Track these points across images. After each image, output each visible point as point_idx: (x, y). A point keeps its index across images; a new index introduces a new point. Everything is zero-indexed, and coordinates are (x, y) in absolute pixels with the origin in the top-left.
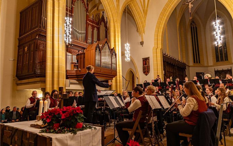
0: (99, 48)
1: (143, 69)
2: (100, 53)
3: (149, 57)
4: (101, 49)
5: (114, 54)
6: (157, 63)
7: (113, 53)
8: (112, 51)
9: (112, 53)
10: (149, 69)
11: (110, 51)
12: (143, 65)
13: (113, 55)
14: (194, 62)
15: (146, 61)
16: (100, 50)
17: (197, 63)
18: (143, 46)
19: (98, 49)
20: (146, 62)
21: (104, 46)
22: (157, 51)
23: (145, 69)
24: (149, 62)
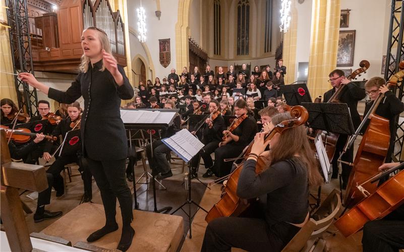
0: (90, 5)
1: (160, 58)
2: (93, 16)
3: (169, 39)
4: (94, 9)
5: (119, 23)
6: (181, 50)
7: (118, 21)
8: (116, 18)
9: (116, 20)
10: (170, 57)
11: (113, 18)
12: (160, 51)
13: (117, 25)
14: (215, 53)
15: (164, 44)
16: (91, 11)
17: (217, 54)
18: (159, 19)
19: (87, 8)
20: (164, 46)
21: (100, 4)
22: (182, 30)
23: (164, 57)
24: (169, 47)
